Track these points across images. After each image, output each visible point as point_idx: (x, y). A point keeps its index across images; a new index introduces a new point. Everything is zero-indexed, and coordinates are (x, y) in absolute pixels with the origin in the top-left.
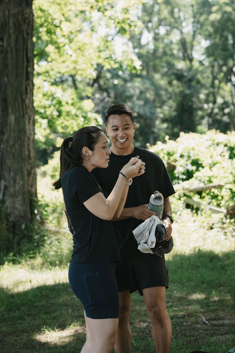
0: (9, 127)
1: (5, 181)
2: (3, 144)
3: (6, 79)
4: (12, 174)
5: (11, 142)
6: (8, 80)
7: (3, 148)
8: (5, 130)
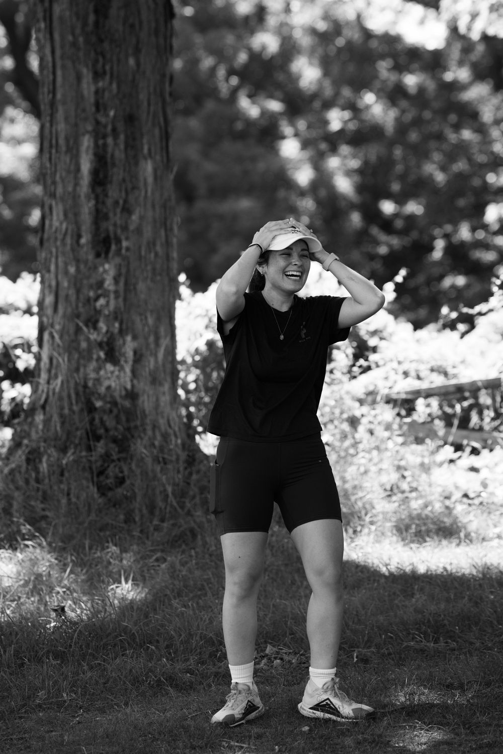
0: (143, 193)
1: (135, 338)
2: (127, 239)
3: (132, 61)
4: (150, 321)
5: (148, 232)
6: (138, 64)
7: (128, 249)
8: (131, 199)
